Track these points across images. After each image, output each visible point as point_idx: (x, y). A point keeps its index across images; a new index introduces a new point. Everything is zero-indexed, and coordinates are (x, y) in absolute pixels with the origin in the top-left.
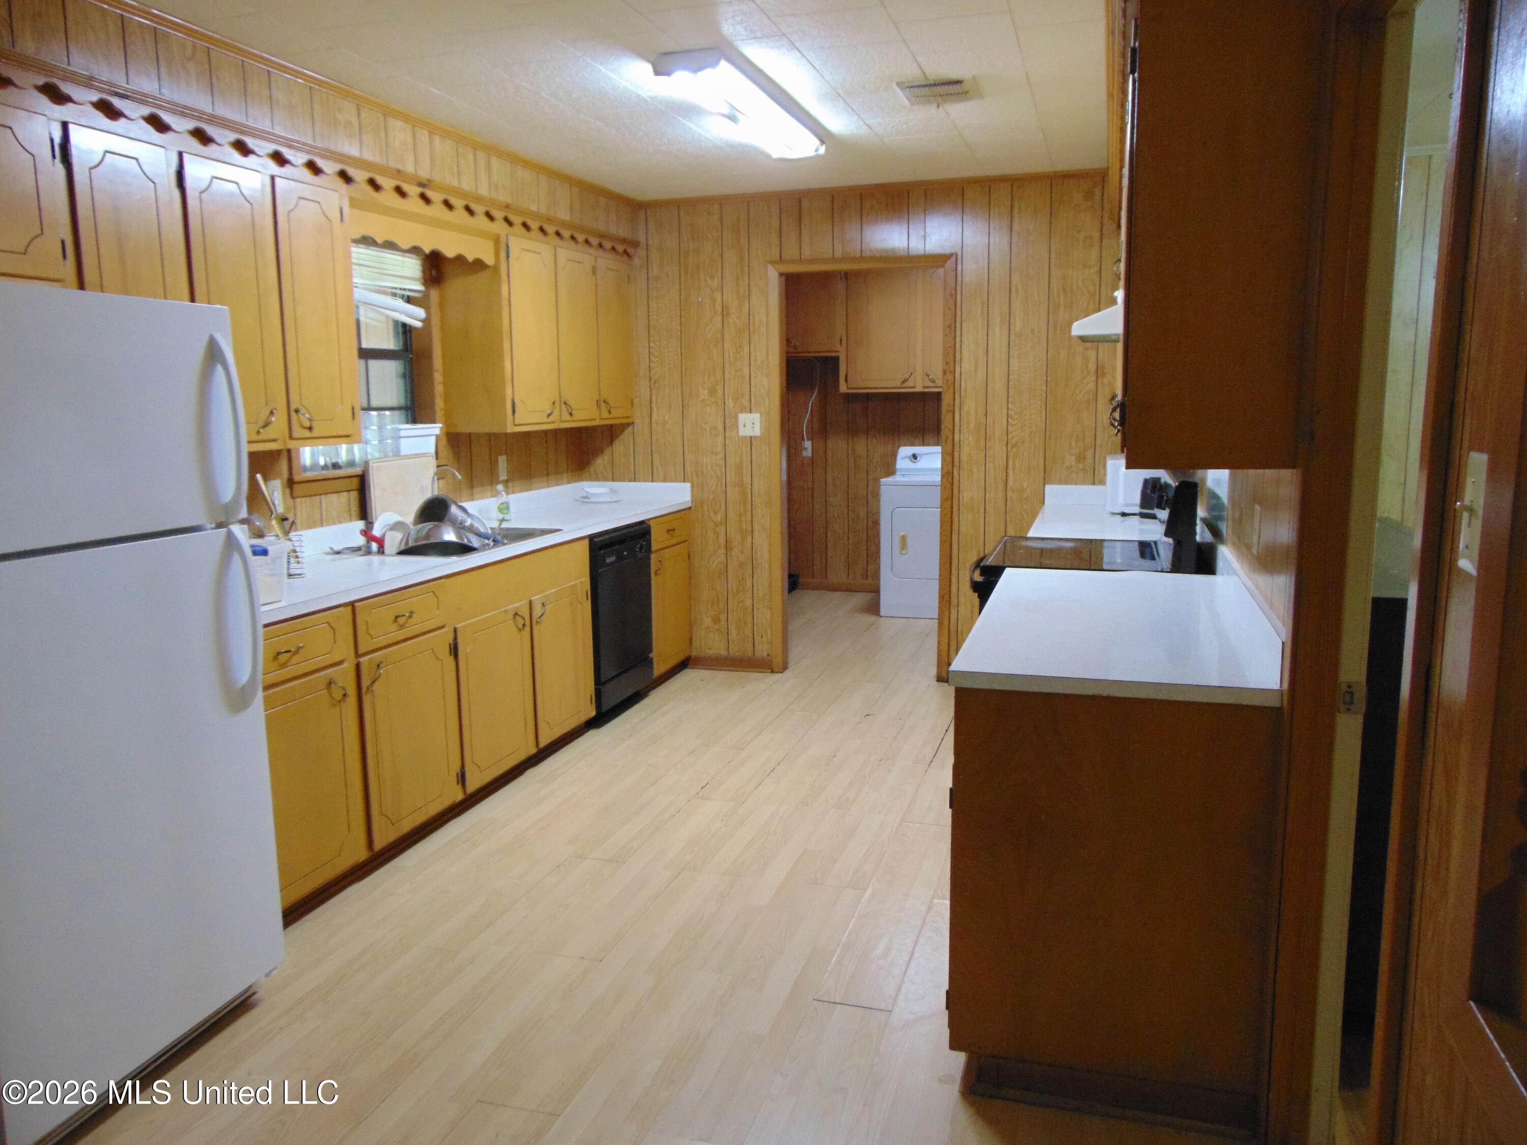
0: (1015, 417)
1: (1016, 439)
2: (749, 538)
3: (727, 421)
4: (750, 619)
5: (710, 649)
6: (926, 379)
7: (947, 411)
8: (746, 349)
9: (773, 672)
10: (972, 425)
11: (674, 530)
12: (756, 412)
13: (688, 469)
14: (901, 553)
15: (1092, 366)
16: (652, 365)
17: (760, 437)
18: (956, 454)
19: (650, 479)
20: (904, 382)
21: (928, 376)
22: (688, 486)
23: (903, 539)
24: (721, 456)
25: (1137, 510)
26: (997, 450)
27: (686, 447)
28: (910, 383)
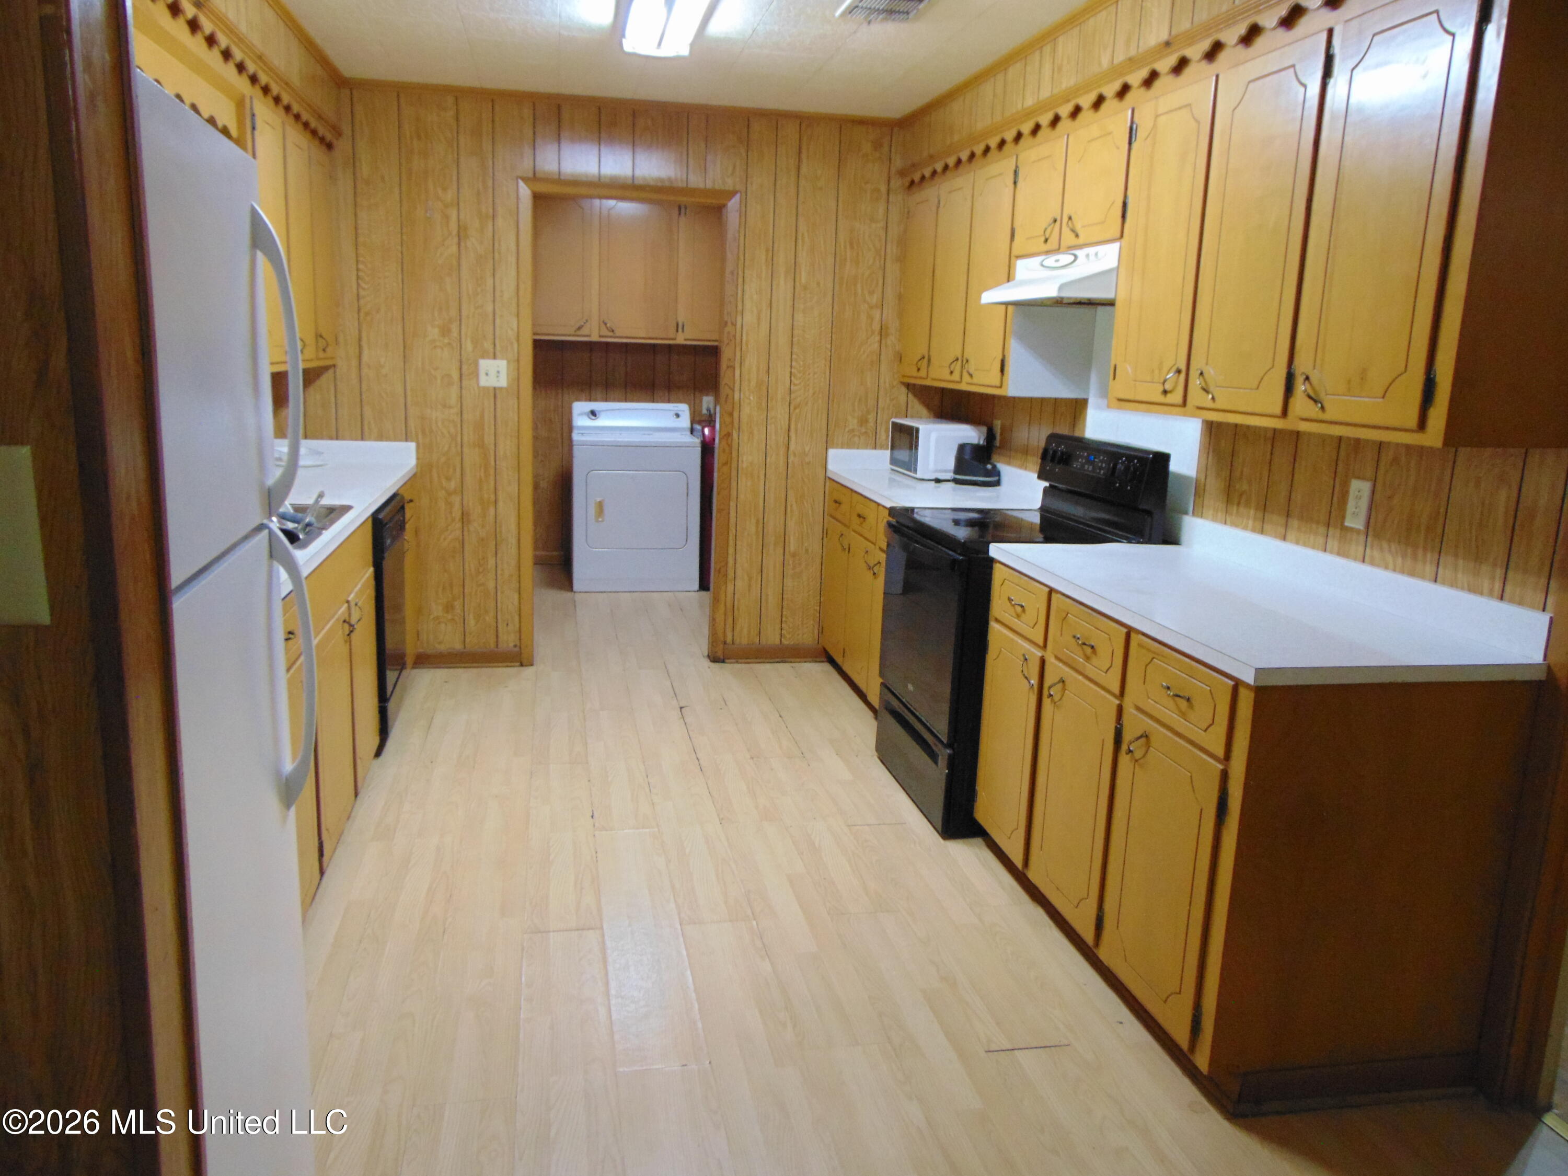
0: (799, 375)
1: (798, 400)
2: (492, 511)
3: (465, 367)
4: (493, 604)
5: (440, 643)
6: (603, 327)
7: (728, 367)
8: (490, 282)
9: (522, 665)
10: (753, 383)
12: (502, 359)
13: (412, 424)
14: (597, 521)
16: (362, 293)
17: (505, 388)
18: (736, 414)
19: (360, 437)
20: (580, 328)
21: (606, 324)
22: (412, 446)
23: (600, 507)
24: (456, 410)
25: (950, 475)
26: (780, 413)
27: (409, 399)
28: (585, 331)
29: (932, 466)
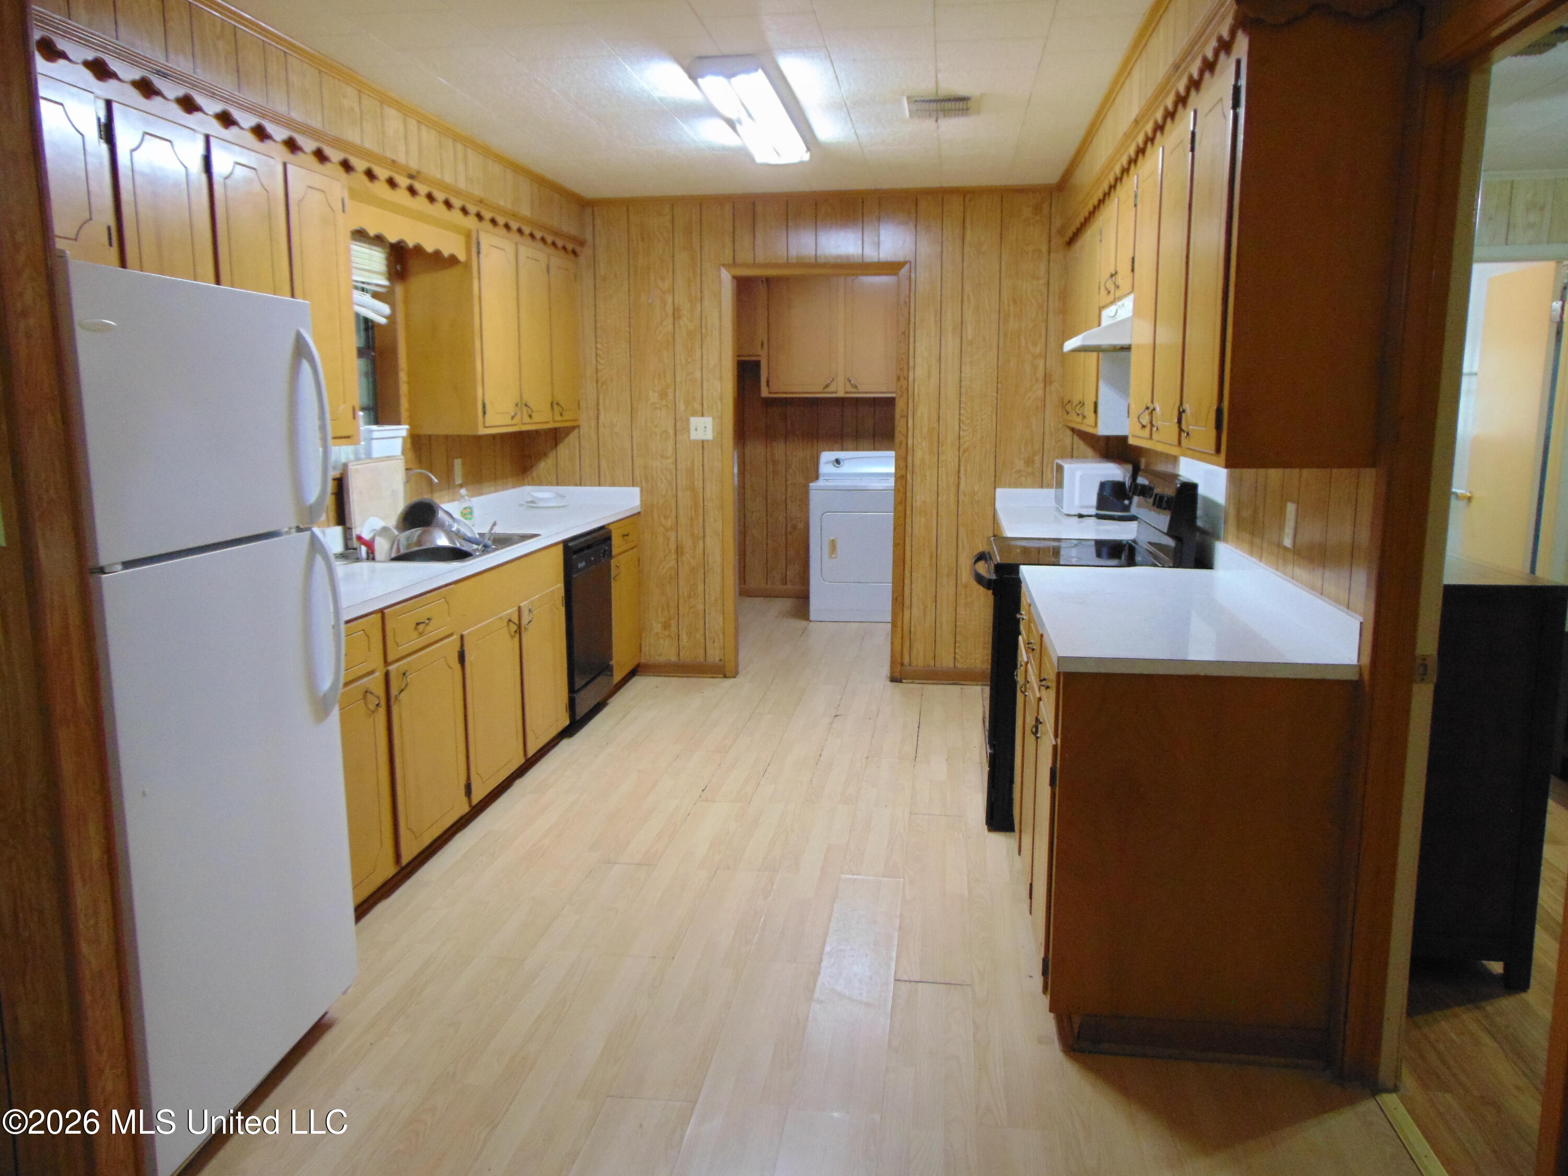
0: (967, 422)
1: (967, 444)
2: (701, 543)
3: (678, 424)
4: (702, 623)
5: (660, 655)
6: (848, 384)
7: (901, 417)
8: (698, 353)
9: (725, 677)
10: (925, 430)
11: (627, 535)
12: (708, 416)
13: (637, 473)
14: (830, 557)
15: (1040, 374)
16: (599, 367)
17: (712, 440)
18: (910, 459)
19: (597, 484)
20: (827, 386)
21: (850, 381)
22: (637, 490)
23: (833, 545)
24: (671, 460)
25: (1093, 511)
26: (949, 456)
27: (635, 452)
28: (832, 388)
29: (1077, 502)
